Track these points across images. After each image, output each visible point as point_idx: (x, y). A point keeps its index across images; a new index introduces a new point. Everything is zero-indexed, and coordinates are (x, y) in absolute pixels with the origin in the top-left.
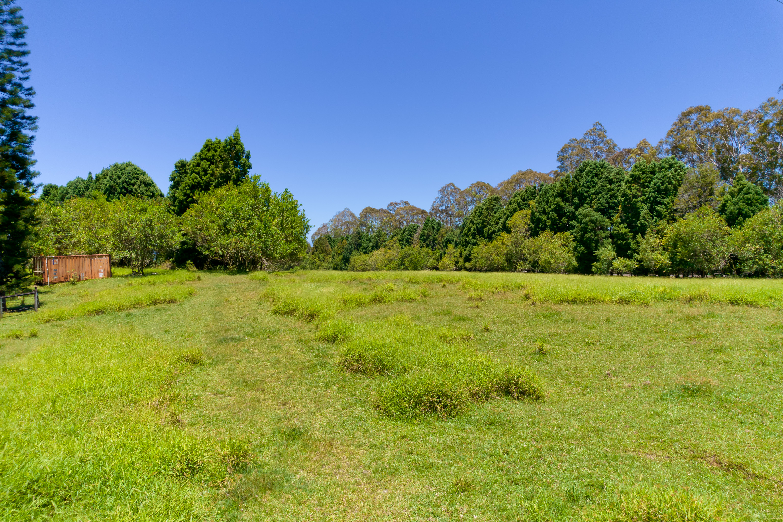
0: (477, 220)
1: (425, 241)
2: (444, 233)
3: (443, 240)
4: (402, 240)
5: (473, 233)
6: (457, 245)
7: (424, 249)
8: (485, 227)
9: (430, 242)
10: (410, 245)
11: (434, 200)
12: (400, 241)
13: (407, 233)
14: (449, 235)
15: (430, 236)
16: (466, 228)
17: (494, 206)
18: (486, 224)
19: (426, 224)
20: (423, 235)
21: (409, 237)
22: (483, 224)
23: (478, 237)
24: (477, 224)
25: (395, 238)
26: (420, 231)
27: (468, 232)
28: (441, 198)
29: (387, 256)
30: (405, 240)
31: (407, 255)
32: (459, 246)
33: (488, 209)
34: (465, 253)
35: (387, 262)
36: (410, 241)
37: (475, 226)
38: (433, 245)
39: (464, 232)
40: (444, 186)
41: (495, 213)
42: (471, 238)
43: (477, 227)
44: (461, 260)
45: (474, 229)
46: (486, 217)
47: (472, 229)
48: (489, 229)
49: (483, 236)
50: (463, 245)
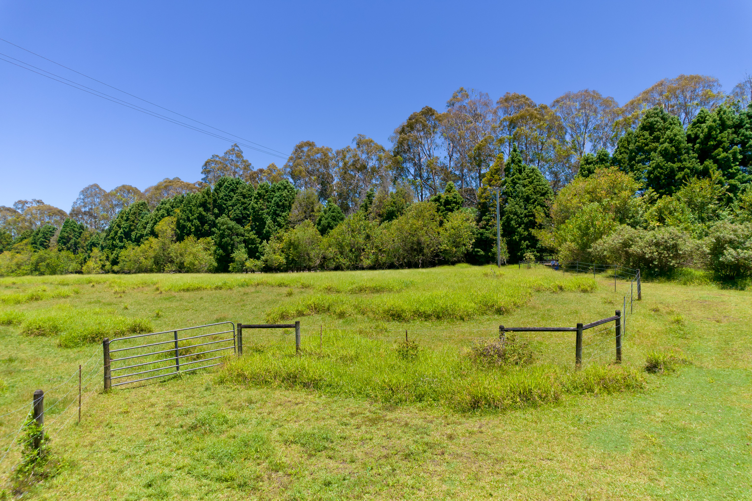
0: (124, 224)
1: (65, 244)
2: (88, 236)
3: (87, 243)
4: (35, 243)
5: (120, 237)
6: (103, 248)
7: (64, 253)
8: (133, 230)
9: (71, 245)
10: (46, 248)
11: (75, 200)
12: (32, 244)
13: (40, 235)
14: (94, 239)
15: (71, 239)
16: (113, 232)
17: (141, 211)
18: (132, 228)
19: (65, 226)
20: (62, 238)
21: (43, 240)
22: (130, 228)
23: (126, 241)
24: (123, 228)
25: (25, 241)
26: (58, 234)
27: (115, 236)
28: (83, 199)
29: (15, 260)
30: (38, 243)
31: (41, 259)
32: (106, 250)
33: (135, 213)
34: (112, 257)
35: (14, 267)
36: (45, 244)
37: (122, 230)
38: (75, 249)
39: (111, 236)
40: (87, 186)
41: (142, 218)
42: (118, 241)
43: (124, 231)
44: (108, 263)
45: (121, 233)
46: (133, 221)
47: (119, 232)
48: (137, 233)
49: (131, 240)
50: (110, 249)
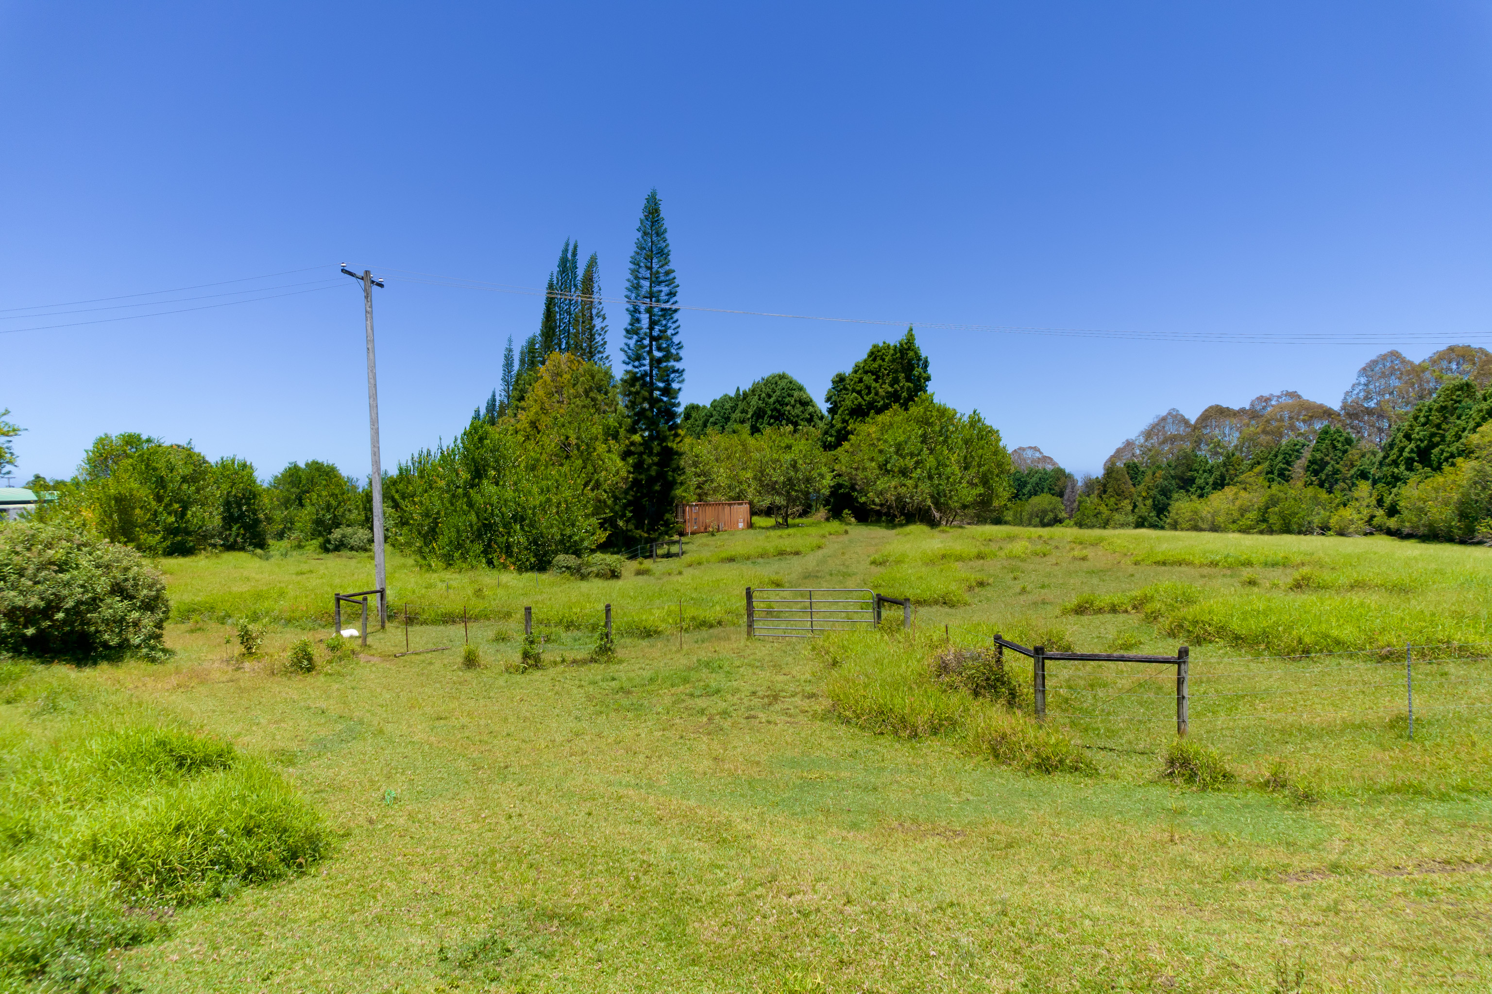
0: (1419, 433)
1: (1316, 473)
2: (1356, 457)
3: (1352, 472)
4: (1272, 472)
5: (1409, 459)
6: (1375, 483)
7: (1310, 491)
8: (1437, 445)
9: (1327, 475)
10: (1287, 481)
11: (1349, 388)
12: (1268, 473)
13: (1280, 458)
14: (1363, 464)
15: (1327, 463)
16: (1395, 450)
17: (1456, 402)
18: (1437, 439)
19: (1321, 440)
20: (1312, 462)
21: (1283, 466)
22: (1430, 441)
23: (1421, 466)
24: (1417, 440)
25: (1258, 469)
26: (1307, 455)
27: (1398, 457)
28: (1365, 385)
29: (1238, 503)
30: (1276, 472)
31: (1273, 501)
32: (1379, 485)
33: (1443, 409)
34: (1388, 500)
35: (1236, 515)
36: (1287, 473)
37: (1412, 445)
38: (1328, 483)
39: (1391, 458)
40: (1374, 357)
41: (1459, 418)
42: (1402, 468)
43: (1418, 447)
44: (1380, 512)
45: (1412, 451)
46: (1438, 426)
47: (1407, 450)
48: (1443, 451)
49: (1430, 465)
50: (1388, 484)
